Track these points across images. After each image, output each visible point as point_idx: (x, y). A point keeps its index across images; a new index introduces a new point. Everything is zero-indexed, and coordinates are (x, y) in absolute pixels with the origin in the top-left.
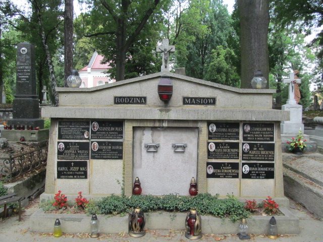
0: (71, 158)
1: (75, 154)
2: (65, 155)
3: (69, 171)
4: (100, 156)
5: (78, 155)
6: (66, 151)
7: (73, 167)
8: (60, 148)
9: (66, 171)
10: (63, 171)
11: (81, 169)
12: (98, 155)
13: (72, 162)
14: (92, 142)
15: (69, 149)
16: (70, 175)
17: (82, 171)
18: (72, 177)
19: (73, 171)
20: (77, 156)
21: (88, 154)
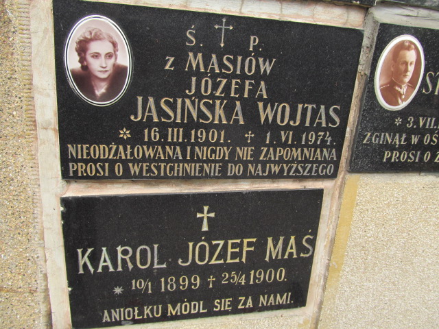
0: (192, 169)
1: (234, 136)
2: (137, 139)
3: (175, 271)
4: (421, 147)
5: (258, 143)
6: (147, 108)
7: (209, 236)
8: (85, 78)
9: (149, 274)
10: (124, 278)
11: (273, 249)
12: (408, 147)
13: (199, 200)
14: (386, 33)
15: (177, 84)
16: (177, 297)
17: (276, 264)
18: (199, 307)
19: (205, 271)
20: (245, 153)
21: (339, 134)
